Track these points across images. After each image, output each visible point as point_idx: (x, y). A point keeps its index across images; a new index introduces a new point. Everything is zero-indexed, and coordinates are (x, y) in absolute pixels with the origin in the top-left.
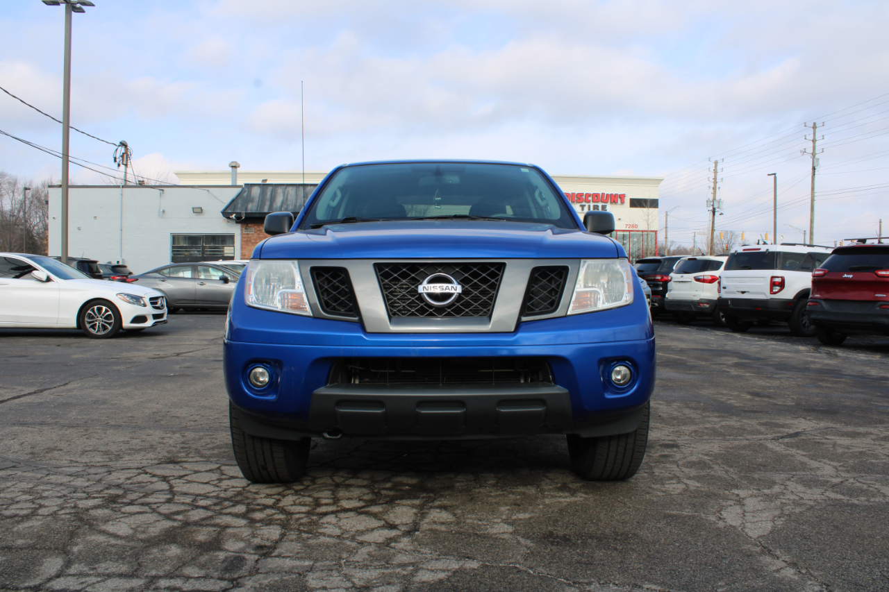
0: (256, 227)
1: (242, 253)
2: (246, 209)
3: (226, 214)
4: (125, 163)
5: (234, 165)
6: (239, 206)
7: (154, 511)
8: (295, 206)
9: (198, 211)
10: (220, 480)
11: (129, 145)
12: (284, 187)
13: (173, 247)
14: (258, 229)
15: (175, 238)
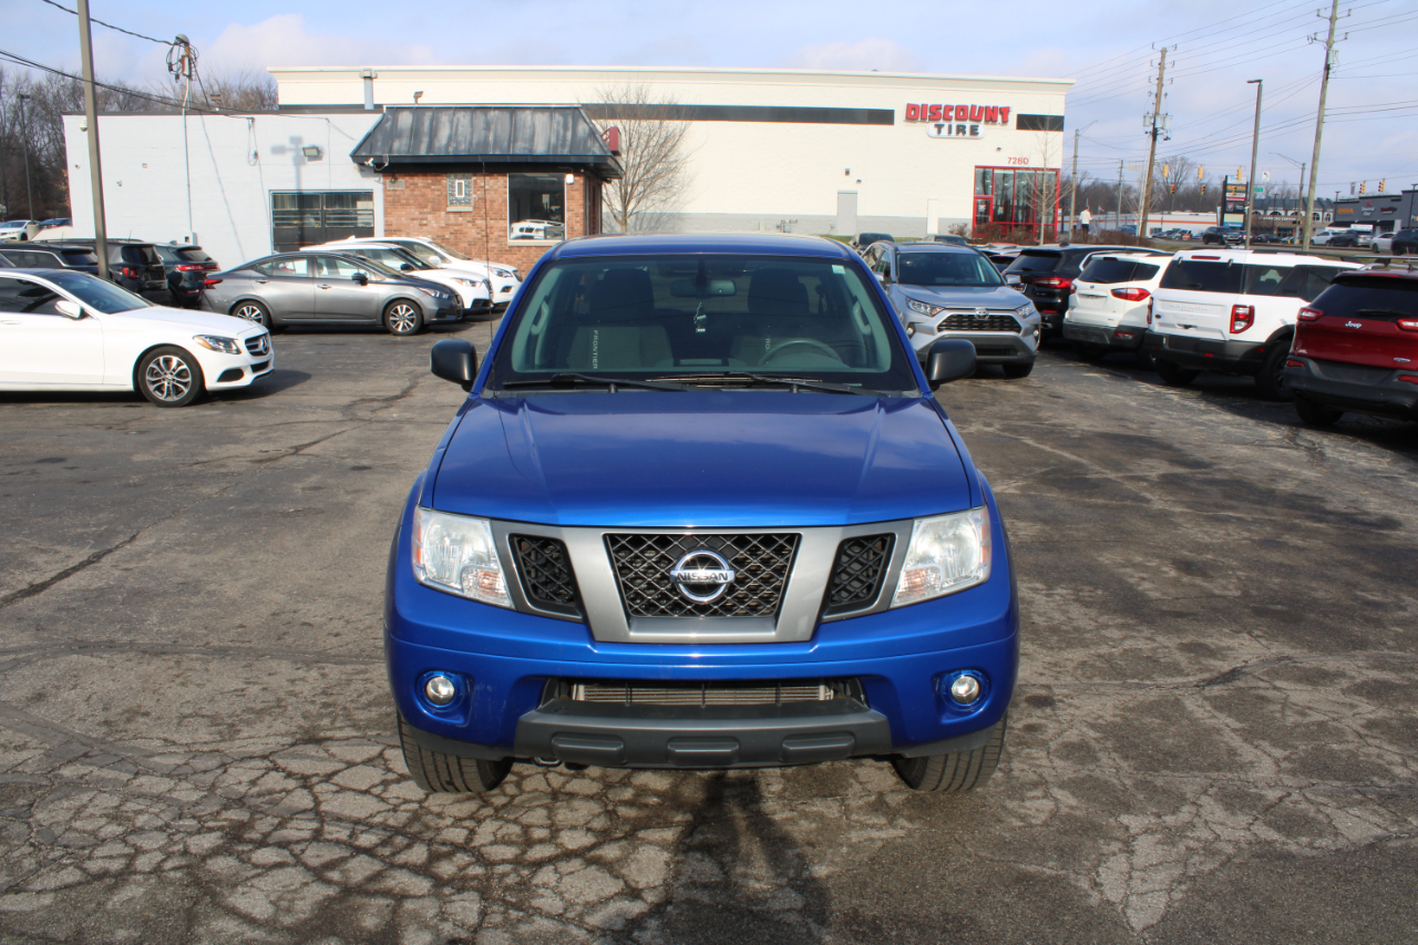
0: (407, 178)
1: (386, 222)
2: (391, 150)
3: (357, 157)
4: (187, 72)
5: (368, 74)
6: (379, 144)
7: (299, 861)
8: (471, 143)
9: (315, 154)
10: (385, 783)
11: (192, 43)
12: (451, 112)
13: (274, 213)
14: (411, 181)
15: (277, 198)
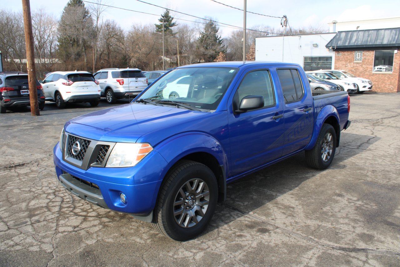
0: (342, 53)
1: (335, 66)
2: (337, 44)
3: (327, 46)
4: (285, 25)
5: (334, 22)
6: (334, 42)
8: (362, 41)
9: (316, 46)
12: (358, 32)
14: (343, 53)
15: (306, 58)
